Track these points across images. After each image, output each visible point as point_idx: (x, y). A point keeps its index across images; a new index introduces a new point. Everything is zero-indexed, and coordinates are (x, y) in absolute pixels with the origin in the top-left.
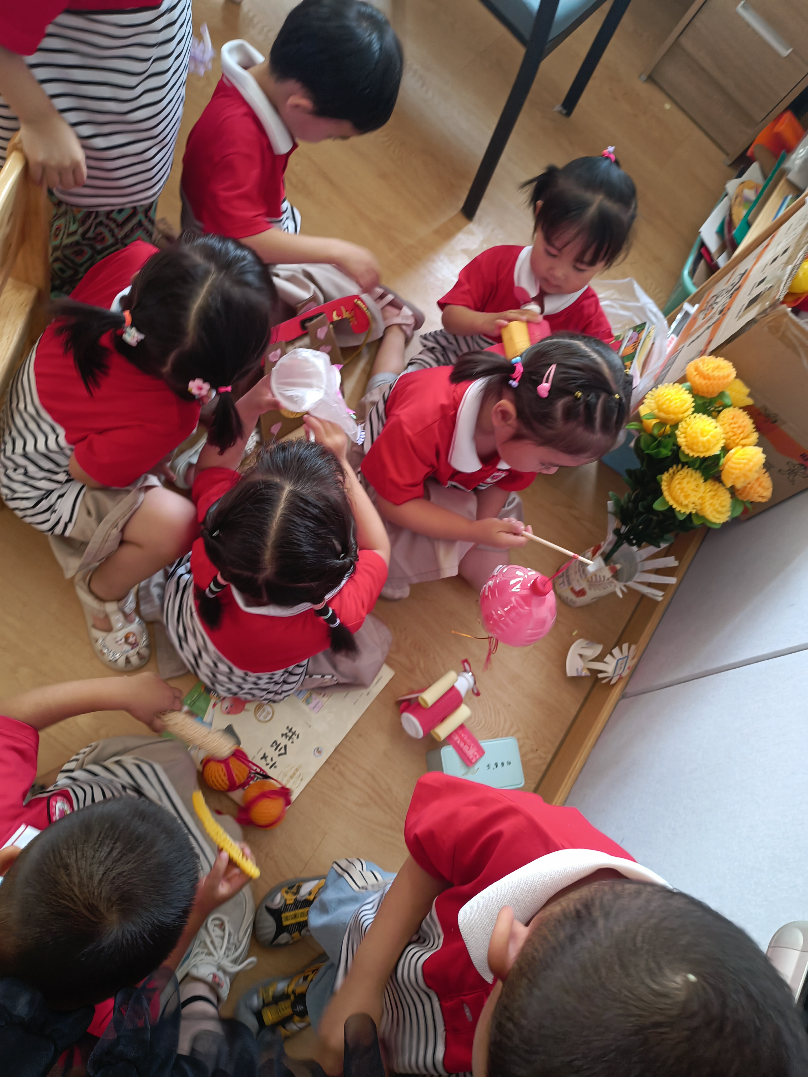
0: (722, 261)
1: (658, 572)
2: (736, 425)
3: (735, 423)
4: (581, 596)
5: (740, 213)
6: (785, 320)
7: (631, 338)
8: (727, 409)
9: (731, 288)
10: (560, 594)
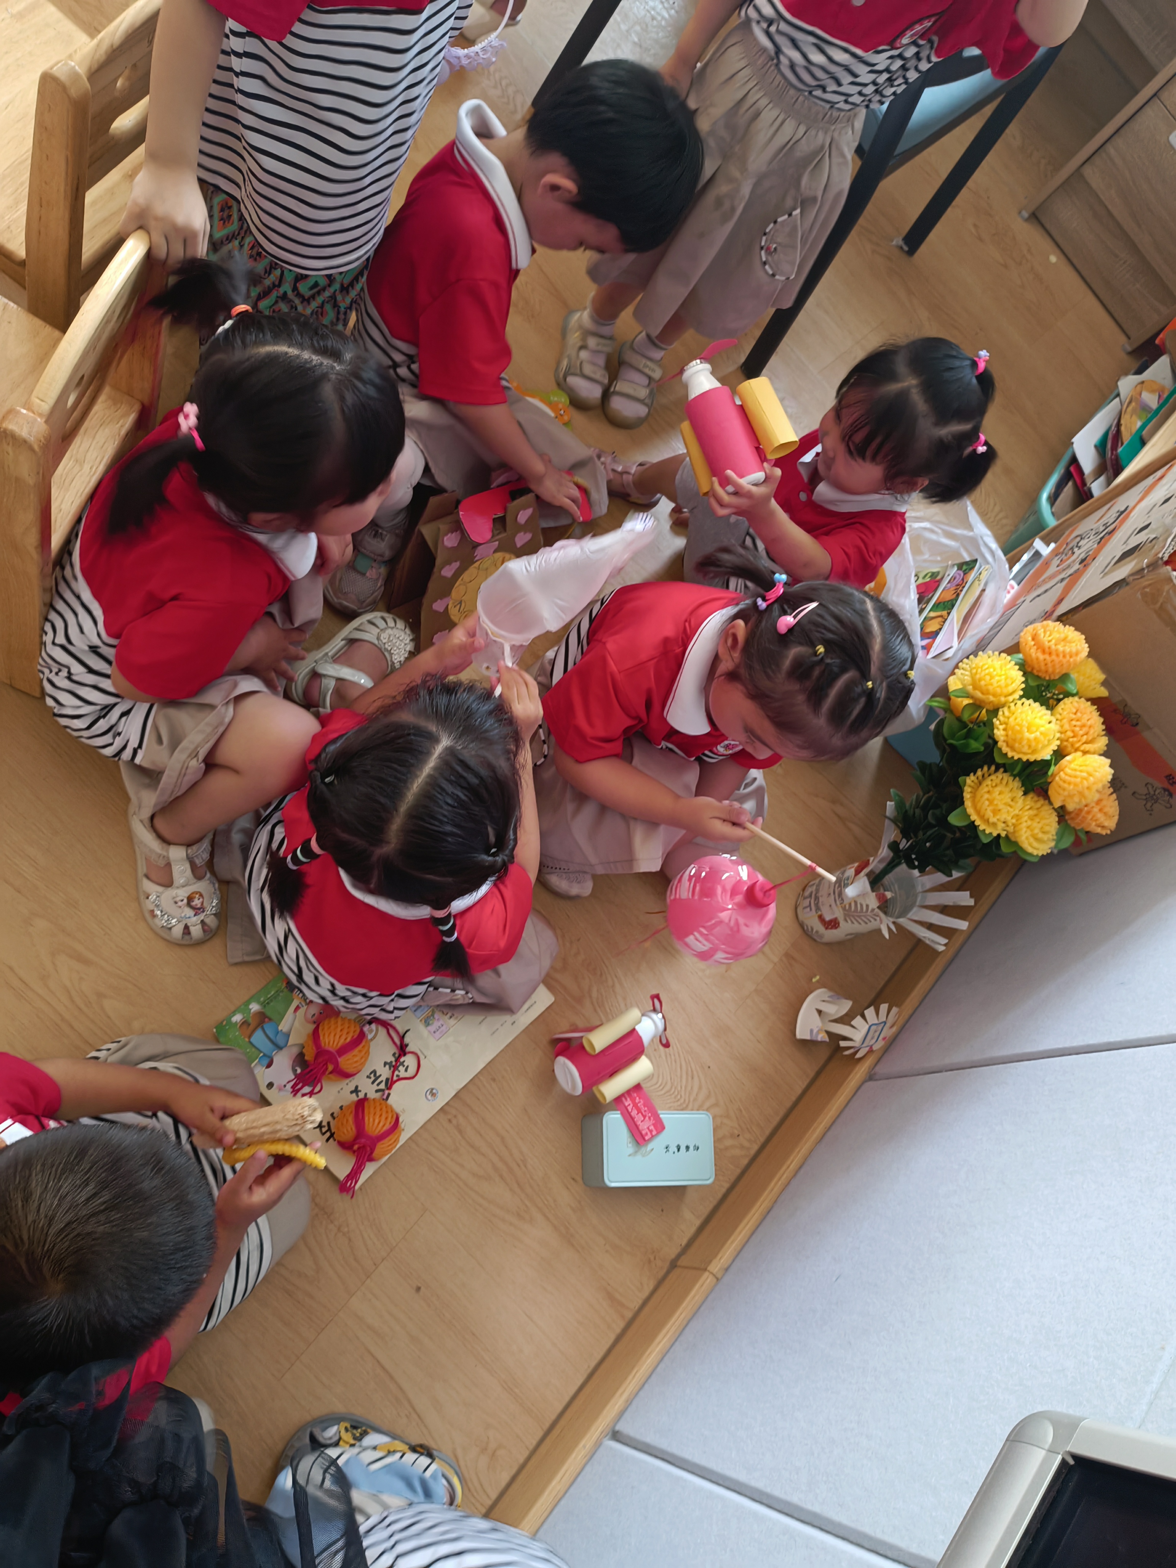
0: (1097, 487)
1: (945, 910)
3: (1078, 720)
4: (831, 928)
5: (1132, 425)
6: (1167, 588)
7: (954, 578)
8: (1071, 698)
9: (1102, 529)
10: (803, 922)
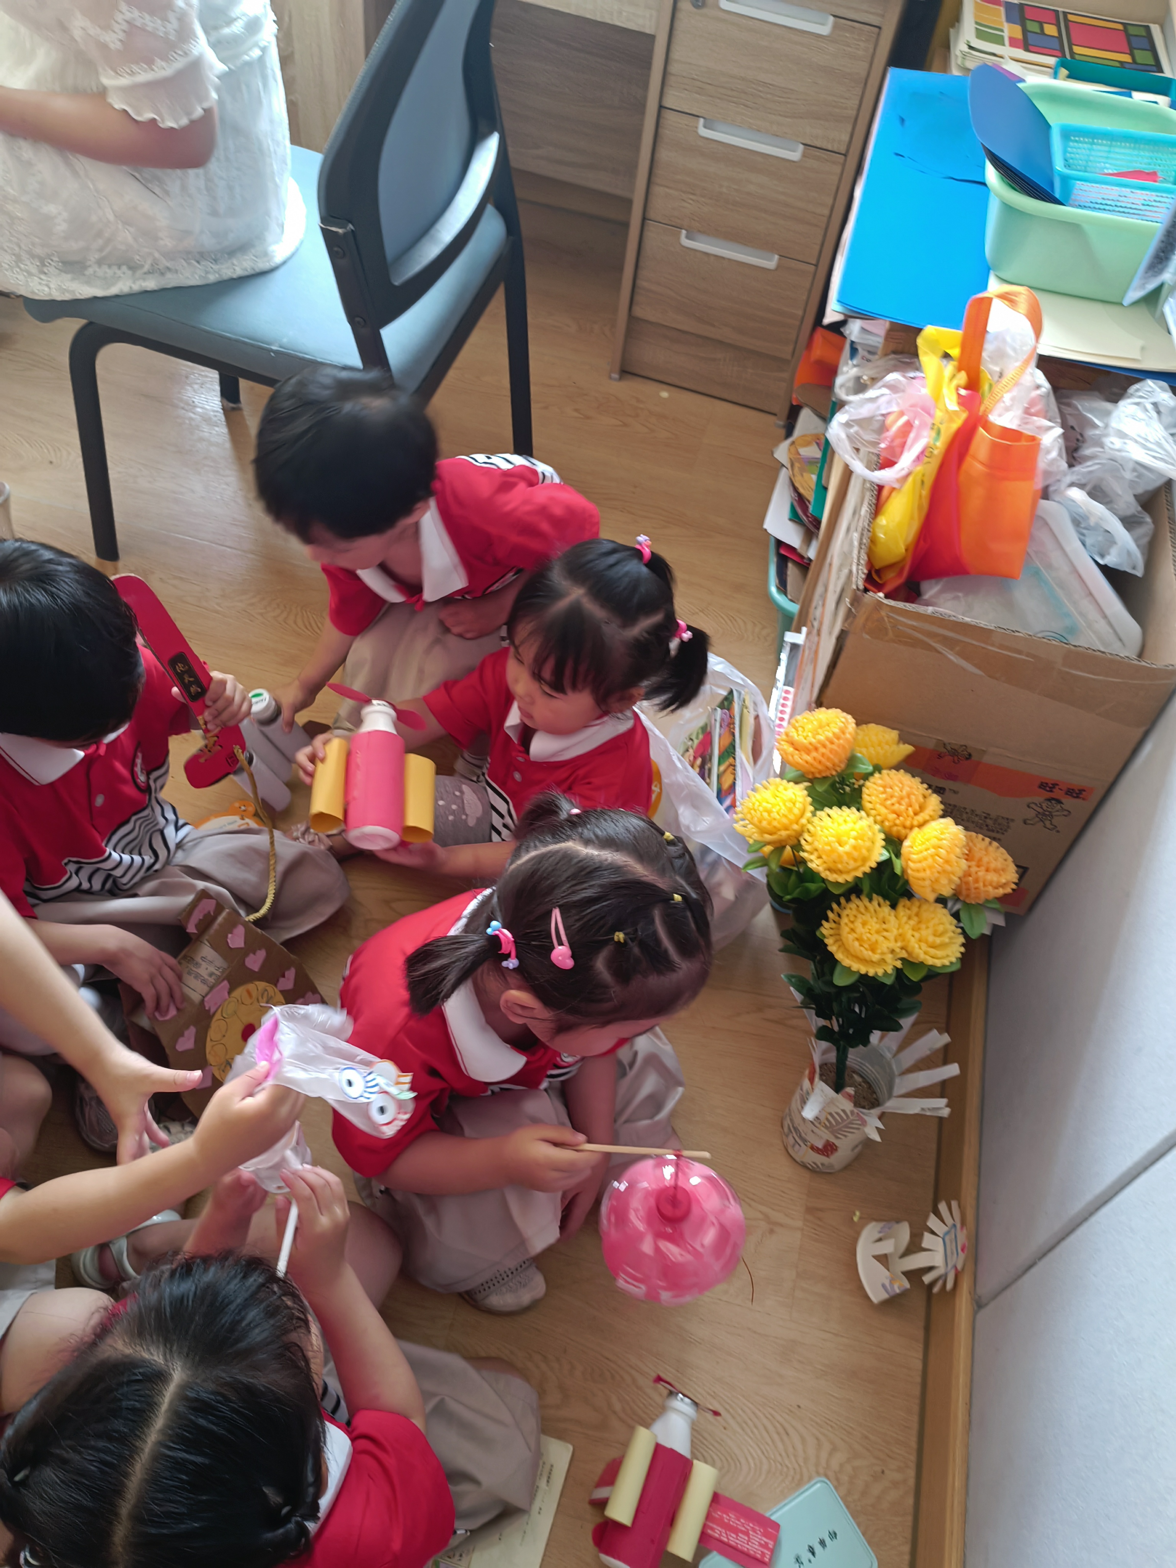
0: (812, 553)
1: (925, 1064)
2: (894, 800)
3: (892, 797)
4: (832, 1153)
5: (808, 482)
6: (883, 613)
7: (722, 720)
8: (872, 779)
10: (802, 1162)
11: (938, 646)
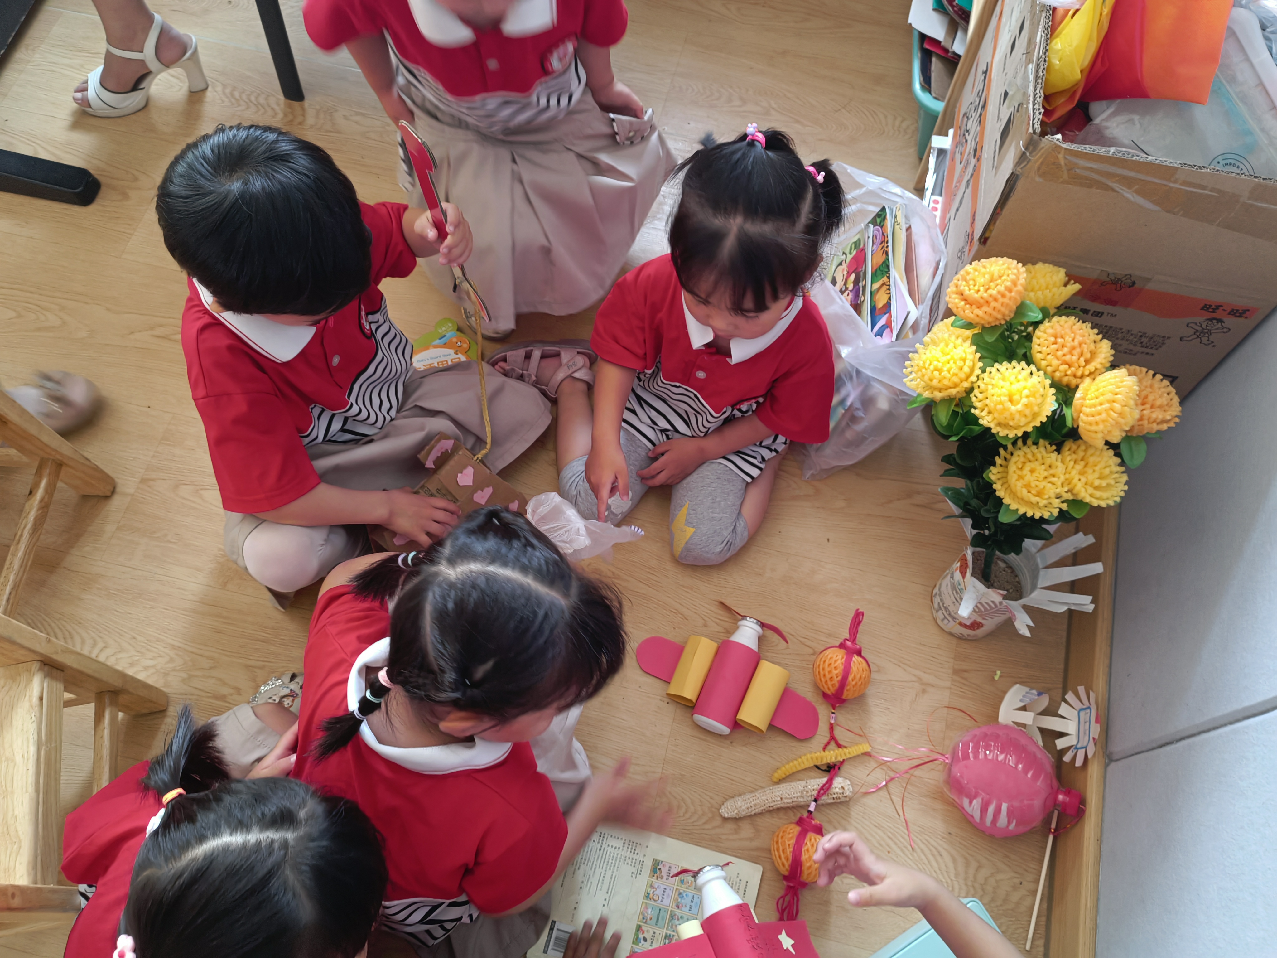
0: (959, 47)
2: (1066, 350)
4: (978, 628)
6: (1060, 156)
7: (875, 237)
8: (1041, 327)
9: (977, 100)
10: (949, 630)
11: (1116, 186)
